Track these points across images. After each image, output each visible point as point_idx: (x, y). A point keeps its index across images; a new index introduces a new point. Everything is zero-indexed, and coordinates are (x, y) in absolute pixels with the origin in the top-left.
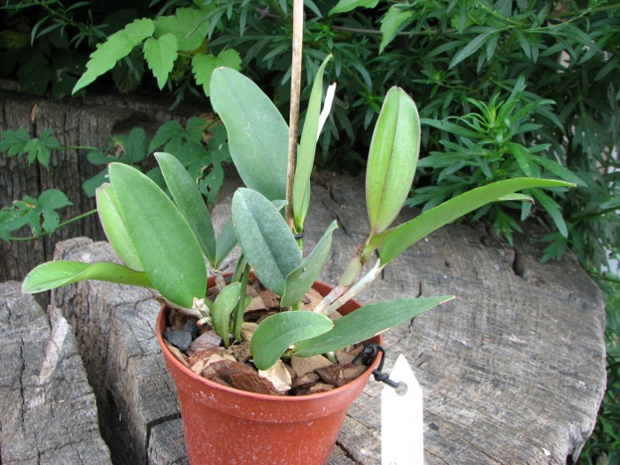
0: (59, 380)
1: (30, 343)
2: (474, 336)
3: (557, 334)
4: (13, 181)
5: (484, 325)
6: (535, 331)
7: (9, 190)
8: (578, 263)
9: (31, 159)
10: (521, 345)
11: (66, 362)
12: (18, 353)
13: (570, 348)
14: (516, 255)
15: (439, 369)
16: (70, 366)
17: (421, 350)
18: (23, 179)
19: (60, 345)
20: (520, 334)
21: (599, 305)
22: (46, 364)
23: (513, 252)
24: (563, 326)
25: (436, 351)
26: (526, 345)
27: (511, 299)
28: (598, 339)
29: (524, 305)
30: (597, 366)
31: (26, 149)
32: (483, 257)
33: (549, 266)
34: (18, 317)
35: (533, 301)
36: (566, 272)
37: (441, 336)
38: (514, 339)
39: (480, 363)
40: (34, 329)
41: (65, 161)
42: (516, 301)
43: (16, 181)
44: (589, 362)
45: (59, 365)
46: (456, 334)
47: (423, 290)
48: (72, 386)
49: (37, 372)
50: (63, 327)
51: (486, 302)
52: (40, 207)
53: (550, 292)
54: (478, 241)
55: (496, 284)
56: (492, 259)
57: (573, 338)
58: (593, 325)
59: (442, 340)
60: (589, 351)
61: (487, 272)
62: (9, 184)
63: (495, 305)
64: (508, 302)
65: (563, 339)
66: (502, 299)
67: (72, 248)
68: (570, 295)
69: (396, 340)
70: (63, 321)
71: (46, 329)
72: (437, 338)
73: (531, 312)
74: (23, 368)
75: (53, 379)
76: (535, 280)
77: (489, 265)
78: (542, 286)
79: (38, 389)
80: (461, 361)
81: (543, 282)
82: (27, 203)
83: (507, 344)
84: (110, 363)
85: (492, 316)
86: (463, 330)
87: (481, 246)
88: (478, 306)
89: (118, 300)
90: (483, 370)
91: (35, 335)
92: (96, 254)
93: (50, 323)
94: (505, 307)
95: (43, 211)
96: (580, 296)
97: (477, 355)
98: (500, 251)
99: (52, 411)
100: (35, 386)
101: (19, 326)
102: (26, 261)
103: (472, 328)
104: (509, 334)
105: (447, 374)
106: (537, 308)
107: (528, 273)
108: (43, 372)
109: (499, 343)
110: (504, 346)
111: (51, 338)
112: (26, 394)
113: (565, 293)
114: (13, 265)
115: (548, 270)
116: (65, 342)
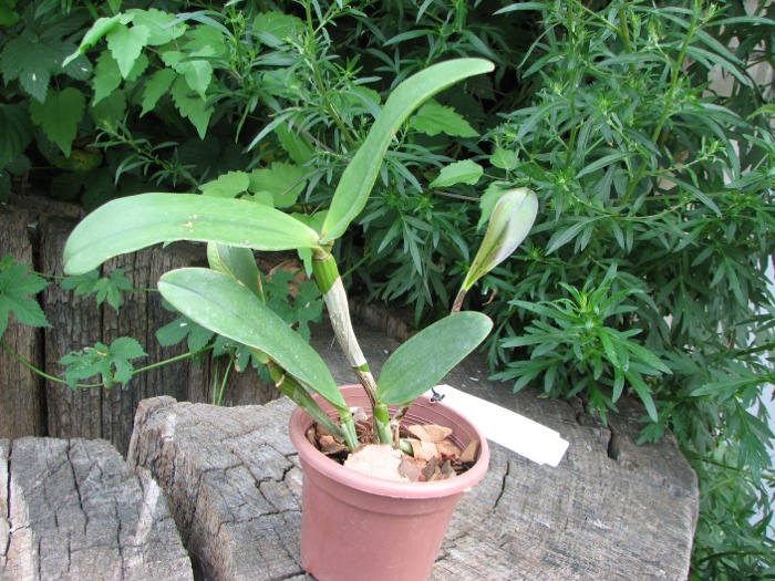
0: (154, 541)
1: (125, 504)
2: (558, 519)
3: (644, 522)
4: (73, 319)
5: (569, 509)
6: (621, 518)
7: (69, 329)
8: (677, 447)
9: (99, 300)
10: (606, 530)
11: (159, 525)
12: (114, 512)
13: (655, 536)
14: (612, 435)
15: (520, 550)
16: (165, 529)
17: (504, 530)
18: (85, 318)
19: (153, 508)
20: (606, 519)
21: (693, 493)
22: (141, 525)
23: (609, 432)
24: (651, 514)
25: (519, 533)
26: (610, 531)
27: (601, 484)
28: (685, 528)
29: (614, 489)
30: (680, 556)
31: (95, 289)
32: (576, 436)
33: (645, 449)
34: (111, 477)
35: (624, 486)
36: (663, 456)
37: (525, 517)
38: (599, 524)
39: (561, 547)
40: (126, 490)
41: (132, 301)
42: (606, 485)
43: (77, 319)
44: (673, 551)
45: (154, 526)
46: (540, 516)
47: (511, 470)
48: (168, 548)
49: (133, 533)
50: (154, 490)
51: (574, 484)
52: (111, 355)
53: (642, 477)
54: (573, 418)
55: (587, 466)
56: (585, 438)
57: (659, 526)
58: (682, 513)
59: (526, 522)
60: (674, 540)
61: (579, 453)
63: (583, 489)
64: (598, 486)
65: (649, 526)
66: (592, 483)
67: (157, 407)
68: (664, 481)
69: (480, 519)
70: (153, 483)
71: (137, 491)
72: (521, 519)
73: (620, 496)
74: (120, 528)
75: (149, 540)
76: (629, 463)
77: (581, 445)
78: (635, 470)
79: (136, 549)
80: (543, 544)
81: (637, 466)
82: (99, 350)
83: (591, 529)
85: (579, 499)
86: (547, 513)
87: (576, 424)
88: (566, 489)
89: (208, 465)
90: (564, 554)
91: (128, 496)
92: (181, 415)
93: (141, 485)
94: (593, 491)
95: (114, 360)
96: (675, 483)
97: (559, 539)
98: (595, 430)
99: (150, 571)
100: (131, 546)
101: (112, 486)
102: (80, 407)
103: (557, 512)
104: (595, 519)
105: (528, 555)
106: (626, 494)
107: (623, 455)
108: (138, 532)
109: (583, 528)
110: (588, 531)
111: (143, 500)
112: (126, 552)
113: (658, 479)
114: (66, 411)
115: (644, 453)
116: (158, 505)
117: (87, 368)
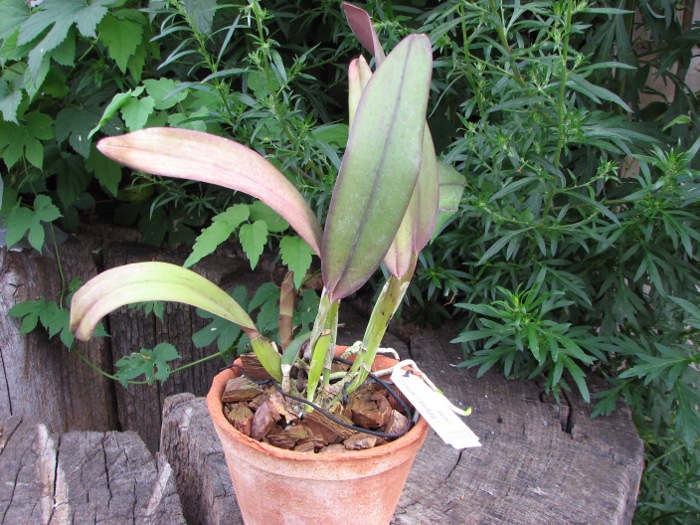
0: (161, 512)
1: (142, 483)
2: (501, 487)
3: (580, 488)
4: (132, 327)
5: (513, 478)
6: (560, 485)
7: (129, 335)
8: (630, 418)
9: (148, 312)
10: (542, 496)
11: (167, 499)
12: (132, 490)
13: (588, 500)
14: (571, 410)
15: (462, 515)
16: (170, 503)
17: (451, 498)
18: (142, 325)
19: (164, 485)
20: (545, 487)
21: (635, 460)
22: (153, 500)
23: (567, 407)
24: (589, 480)
25: (464, 500)
26: (547, 497)
27: (548, 455)
28: (616, 492)
29: (559, 460)
30: (608, 518)
32: (535, 412)
33: (598, 421)
34: (134, 462)
35: (569, 456)
36: (614, 428)
37: (472, 487)
38: (539, 491)
39: (499, 512)
40: (145, 472)
41: (178, 309)
42: (552, 456)
43: (135, 326)
44: (602, 514)
45: (162, 501)
46: (486, 485)
48: (171, 518)
49: (146, 506)
50: (167, 471)
51: (524, 456)
52: (155, 358)
53: (589, 448)
54: (536, 395)
55: (539, 439)
56: (543, 414)
57: (594, 492)
58: (618, 480)
59: (472, 491)
60: (605, 503)
61: (534, 427)
62: (129, 329)
63: (531, 460)
64: (545, 457)
65: (584, 492)
66: (540, 454)
67: (178, 403)
68: (611, 450)
69: (431, 489)
70: (168, 465)
71: (154, 472)
72: (468, 488)
73: (563, 466)
74: (136, 503)
75: (157, 512)
76: (580, 435)
77: (539, 421)
78: (585, 441)
79: (146, 519)
80: (483, 509)
81: (586, 437)
82: (144, 354)
83: (529, 496)
84: (203, 500)
85: (525, 470)
86: (492, 482)
87: (538, 402)
88: (515, 461)
89: (211, 450)
90: (500, 517)
91: (145, 476)
92: (196, 409)
93: (157, 467)
94: (540, 462)
95: (156, 362)
96: (620, 451)
97: (498, 505)
98: (554, 406)
100: (143, 516)
101: (134, 469)
102: (141, 398)
103: (502, 482)
104: (535, 487)
105: (468, 519)
106: (570, 463)
107: (576, 428)
108: (150, 506)
109: (523, 495)
110: (527, 497)
111: (157, 479)
112: (137, 522)
113: (604, 448)
114: (130, 402)
115: (597, 424)
116: (168, 483)
117: (134, 370)
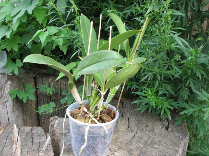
0: (46, 150)
1: (42, 141)
2: (145, 145)
5: (149, 142)
6: (163, 145)
7: (43, 100)
8: (186, 126)
9: (48, 93)
11: (48, 146)
12: (39, 143)
13: (170, 149)
15: (133, 152)
17: (130, 148)
18: (46, 97)
19: (48, 142)
20: (158, 145)
21: (186, 138)
22: (44, 146)
23: (168, 123)
24: (171, 144)
25: (134, 148)
26: (158, 148)
27: (160, 136)
28: (179, 147)
30: (176, 154)
31: (47, 90)
32: (158, 124)
33: (176, 127)
34: (40, 135)
35: (166, 137)
36: (181, 129)
37: (137, 145)
38: (156, 146)
39: (144, 152)
40: (43, 138)
41: (57, 92)
42: (161, 136)
43: (45, 97)
44: (174, 153)
45: (47, 146)
46: (141, 144)
47: (137, 133)
48: (49, 151)
49: (42, 148)
50: (49, 138)
51: (153, 136)
52: (49, 106)
53: (173, 134)
54: (159, 119)
55: (158, 131)
56: (160, 124)
57: (173, 147)
58: (180, 144)
60: (175, 150)
61: (157, 128)
62: (43, 98)
63: (155, 137)
64: (159, 137)
65: (170, 147)
67: (54, 119)
68: (179, 135)
69: (125, 145)
70: (50, 136)
72: (135, 145)
73: (164, 139)
74: (39, 147)
76: (170, 131)
77: (159, 126)
78: (172, 132)
79: (42, 151)
80: (139, 151)
81: (172, 131)
82: (46, 105)
84: (59, 147)
85: (153, 140)
86: (143, 143)
87: (159, 121)
88: (150, 137)
89: (62, 132)
90: (144, 153)
91: (43, 139)
92: (59, 121)
93: (46, 137)
94: (158, 138)
95: (49, 108)
96: (182, 136)
97: (144, 150)
98: (164, 122)
100: (41, 150)
101: (40, 137)
102: (46, 118)
103: (146, 143)
105: (134, 154)
106: (166, 139)
107: (169, 129)
108: (43, 148)
109: (151, 147)
110: (152, 148)
111: (46, 140)
112: (40, 152)
113: (177, 135)
114: (43, 119)
115: (176, 128)
116: (49, 141)
117: (43, 110)
